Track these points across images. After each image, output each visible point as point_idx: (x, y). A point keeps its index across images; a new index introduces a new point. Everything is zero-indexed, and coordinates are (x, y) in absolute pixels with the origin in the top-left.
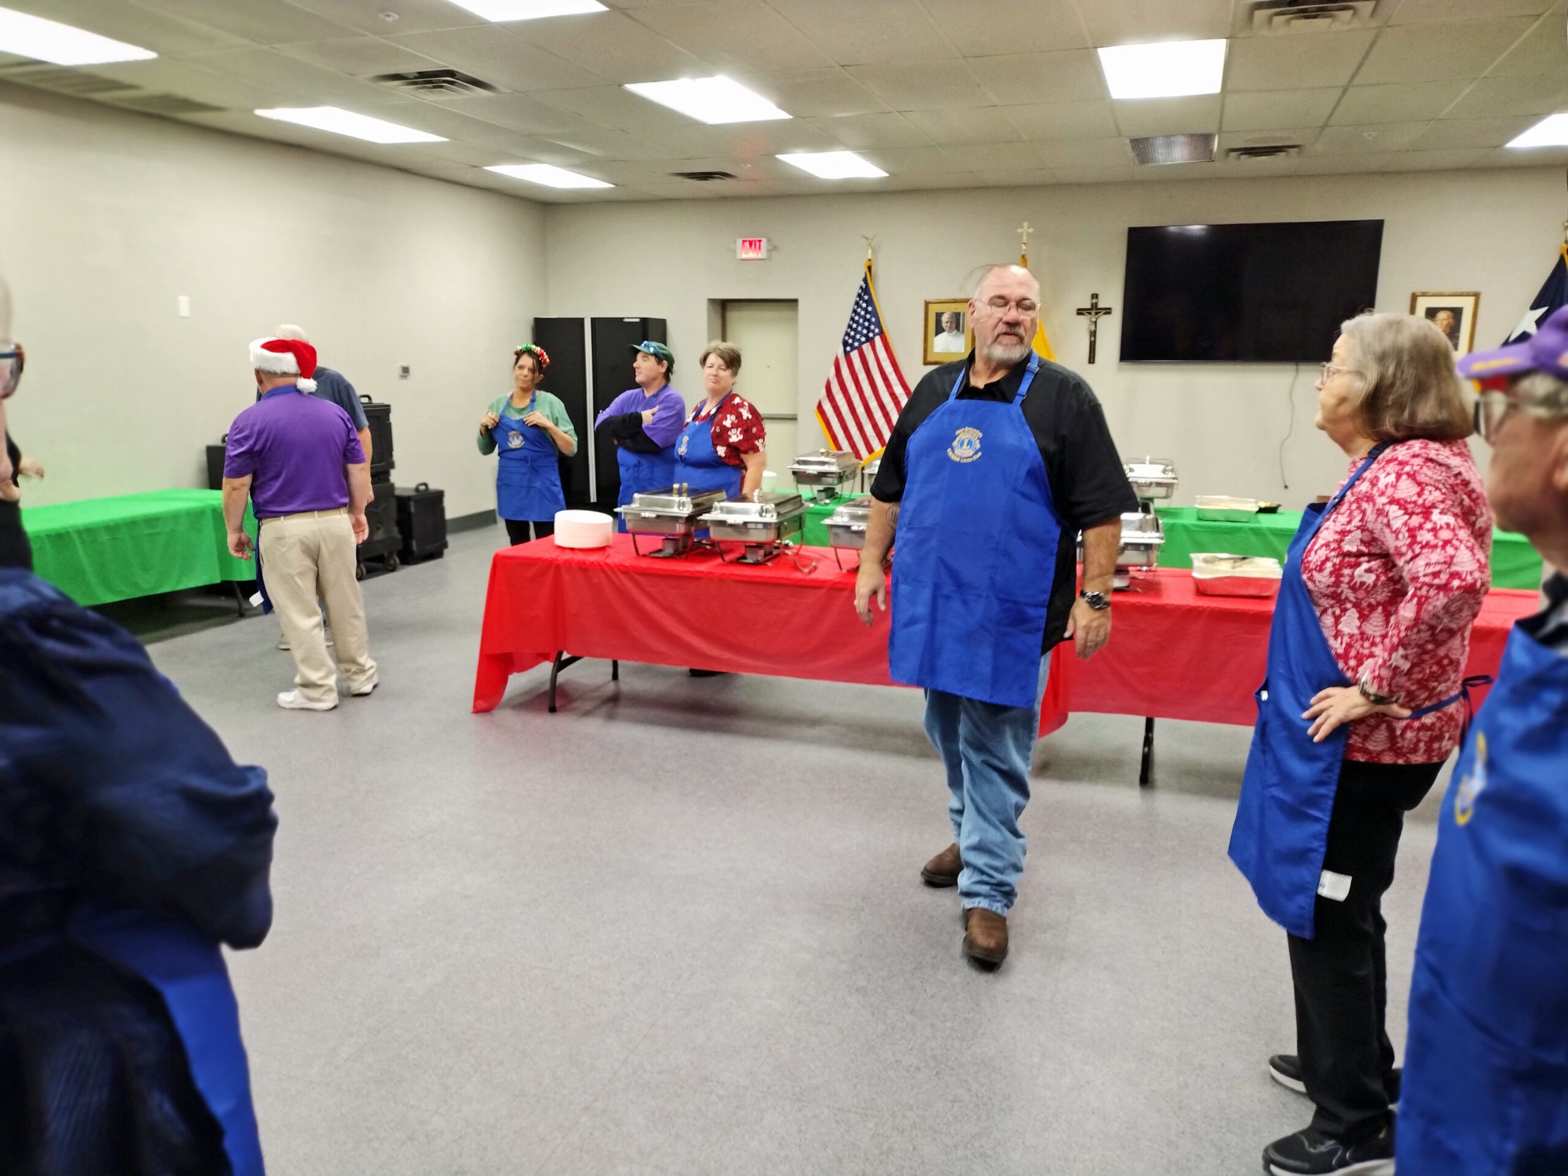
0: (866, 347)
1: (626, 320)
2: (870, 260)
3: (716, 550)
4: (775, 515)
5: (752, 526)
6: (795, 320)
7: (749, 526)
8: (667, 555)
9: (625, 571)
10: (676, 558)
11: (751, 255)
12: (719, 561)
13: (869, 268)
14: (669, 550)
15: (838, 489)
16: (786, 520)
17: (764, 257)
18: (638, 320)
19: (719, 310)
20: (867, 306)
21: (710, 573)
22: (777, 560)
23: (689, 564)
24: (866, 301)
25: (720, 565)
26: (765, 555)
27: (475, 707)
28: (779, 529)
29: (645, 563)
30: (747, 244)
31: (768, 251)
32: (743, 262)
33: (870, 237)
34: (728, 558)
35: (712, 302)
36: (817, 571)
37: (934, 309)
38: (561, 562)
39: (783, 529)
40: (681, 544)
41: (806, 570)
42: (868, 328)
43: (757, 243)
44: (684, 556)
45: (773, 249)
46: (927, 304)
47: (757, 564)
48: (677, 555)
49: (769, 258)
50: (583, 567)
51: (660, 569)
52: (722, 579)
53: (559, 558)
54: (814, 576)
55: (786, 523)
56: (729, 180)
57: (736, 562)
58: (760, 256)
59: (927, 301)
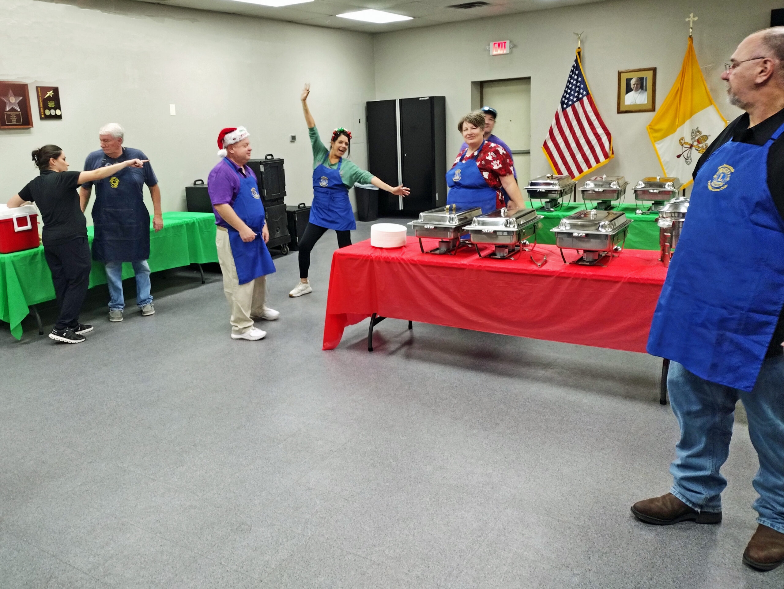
0: (577, 105)
1: (421, 99)
2: (579, 48)
3: (474, 250)
4: (516, 225)
5: (501, 233)
6: (529, 91)
7: (498, 233)
8: (442, 252)
9: (414, 264)
10: (448, 254)
11: (500, 51)
12: (477, 256)
13: (579, 53)
14: (444, 249)
15: (560, 201)
16: (524, 229)
17: (508, 52)
18: (428, 98)
19: (479, 87)
20: (578, 78)
21: (470, 265)
22: (518, 255)
23: (456, 259)
24: (577, 75)
25: (478, 259)
26: (509, 252)
27: (324, 346)
28: (519, 235)
29: (427, 258)
30: (497, 45)
31: (510, 49)
32: (494, 57)
33: (579, 33)
34: (483, 254)
35: (474, 83)
36: (547, 264)
37: (624, 77)
38: (374, 258)
39: (522, 234)
40: (451, 245)
41: (539, 264)
42: (579, 93)
43: (503, 44)
44: (453, 253)
45: (514, 46)
46: (620, 73)
47: (503, 259)
48: (448, 253)
49: (511, 52)
50: (388, 261)
51: (437, 263)
52: (479, 270)
53: (372, 255)
54: (545, 268)
55: (524, 231)
56: (485, 7)
57: (489, 257)
58: (505, 52)
59: (620, 71)
